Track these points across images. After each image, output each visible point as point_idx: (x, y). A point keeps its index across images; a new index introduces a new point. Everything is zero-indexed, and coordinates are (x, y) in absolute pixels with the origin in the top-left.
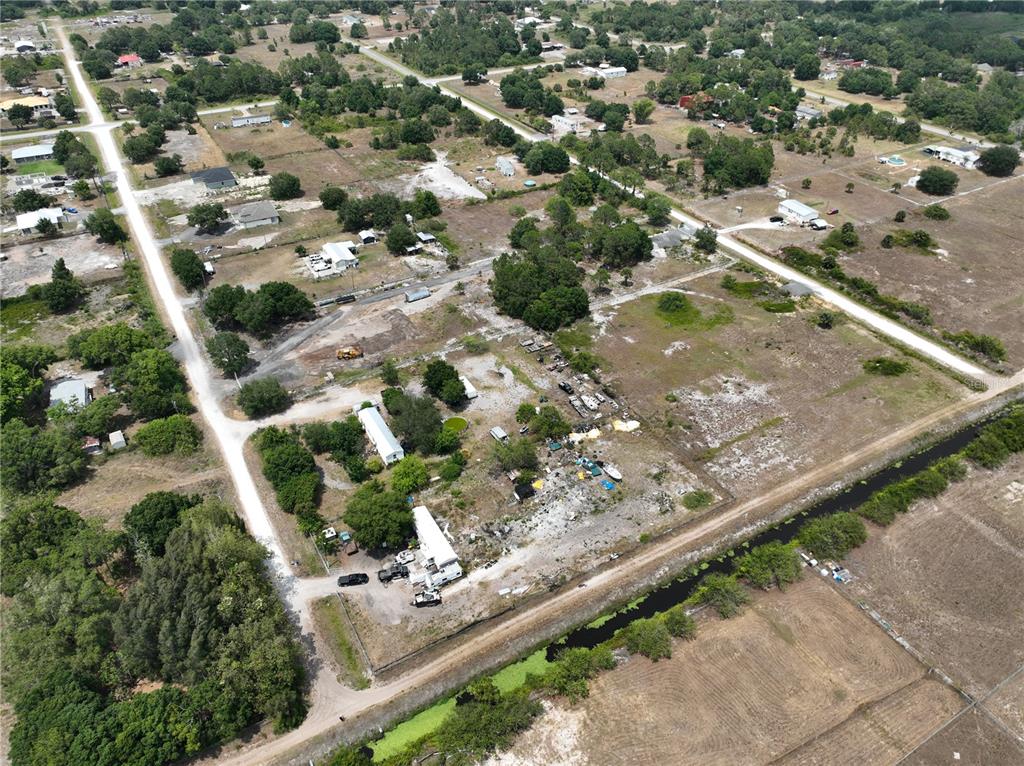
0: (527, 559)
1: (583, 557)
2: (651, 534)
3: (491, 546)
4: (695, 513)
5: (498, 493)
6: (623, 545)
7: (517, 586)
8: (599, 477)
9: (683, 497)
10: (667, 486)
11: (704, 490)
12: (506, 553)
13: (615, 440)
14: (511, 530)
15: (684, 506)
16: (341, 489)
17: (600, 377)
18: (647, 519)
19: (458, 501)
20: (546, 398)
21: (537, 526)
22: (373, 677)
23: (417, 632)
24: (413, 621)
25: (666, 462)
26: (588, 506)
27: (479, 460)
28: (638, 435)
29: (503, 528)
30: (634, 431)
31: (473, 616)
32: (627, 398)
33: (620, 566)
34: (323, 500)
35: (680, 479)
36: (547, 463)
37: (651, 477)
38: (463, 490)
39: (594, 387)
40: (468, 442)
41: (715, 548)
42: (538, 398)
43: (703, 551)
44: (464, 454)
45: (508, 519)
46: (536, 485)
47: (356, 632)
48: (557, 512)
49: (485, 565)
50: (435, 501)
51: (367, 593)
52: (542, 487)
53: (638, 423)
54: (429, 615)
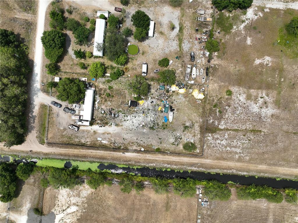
0: (115, 132)
1: (132, 143)
2: (161, 149)
3: (107, 119)
4: (184, 151)
5: (125, 97)
6: (149, 147)
7: (104, 140)
8: (166, 113)
9: (186, 142)
10: (185, 134)
11: (196, 144)
12: (110, 125)
13: (187, 99)
14: (118, 116)
15: (183, 146)
16: (72, 57)
17: (213, 58)
18: (166, 143)
19: (109, 92)
20: (180, 57)
21: (128, 121)
22: (46, 142)
23: (66, 136)
24: (67, 131)
25: (195, 123)
26: (151, 124)
27: (129, 76)
28: (198, 103)
29: (116, 114)
30: (198, 99)
31: (85, 141)
32: (212, 79)
33: (141, 154)
34: (64, 59)
35: (193, 134)
36: (152, 94)
37: (184, 126)
38: (114, 87)
39: (205, 63)
40: (132, 62)
41: (177, 167)
42: (177, 55)
43: (172, 166)
44: (126, 69)
45: (120, 111)
46: (141, 102)
47: (48, 124)
48: (139, 119)
49: (100, 125)
50: (101, 86)
51: (59, 111)
52: (142, 105)
53: (204, 97)
54: (72, 133)
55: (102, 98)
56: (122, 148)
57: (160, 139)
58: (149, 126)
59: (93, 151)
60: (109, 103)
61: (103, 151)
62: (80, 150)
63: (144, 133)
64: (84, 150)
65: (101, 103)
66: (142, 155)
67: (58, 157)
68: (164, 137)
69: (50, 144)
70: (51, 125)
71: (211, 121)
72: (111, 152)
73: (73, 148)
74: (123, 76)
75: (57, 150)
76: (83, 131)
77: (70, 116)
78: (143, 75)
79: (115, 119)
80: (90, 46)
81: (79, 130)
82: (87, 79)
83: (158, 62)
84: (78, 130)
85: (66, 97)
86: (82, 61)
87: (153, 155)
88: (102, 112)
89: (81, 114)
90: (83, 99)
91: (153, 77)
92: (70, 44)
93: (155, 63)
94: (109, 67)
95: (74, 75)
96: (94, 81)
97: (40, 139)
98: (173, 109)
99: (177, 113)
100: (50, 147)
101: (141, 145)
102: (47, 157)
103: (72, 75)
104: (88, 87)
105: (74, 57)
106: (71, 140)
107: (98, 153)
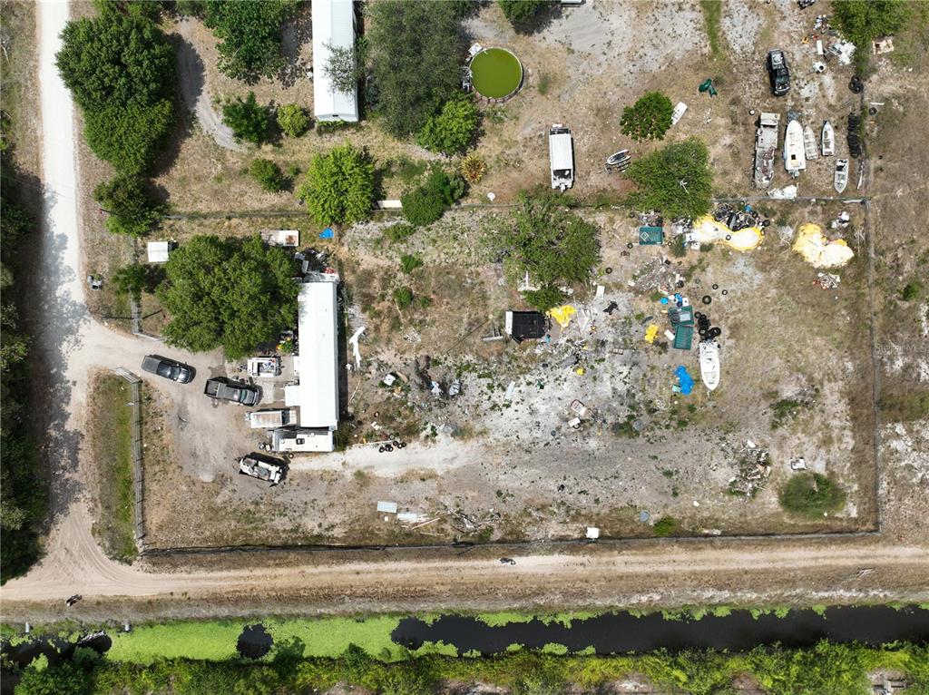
0: (453, 467)
1: (542, 508)
2: (680, 522)
3: (412, 408)
4: (786, 519)
5: (484, 298)
6: (621, 520)
7: (410, 507)
8: (681, 351)
9: (790, 477)
10: (784, 438)
11: (841, 481)
12: (427, 436)
13: (774, 274)
14: (461, 393)
15: (780, 494)
16: (218, 141)
17: (874, 70)
18: (697, 489)
19: (406, 284)
20: (718, 81)
21: (508, 406)
22: (141, 550)
23: (229, 510)
24: (230, 487)
25: (826, 382)
26: (619, 407)
27: (491, 196)
28: (827, 285)
29: (451, 381)
30: (826, 271)
31: (320, 525)
32: (881, 170)
33: (587, 557)
34: (181, 155)
35: (820, 434)
36: (609, 271)
37: (772, 401)
38: (426, 260)
39: (840, 98)
40: (496, 134)
41: (764, 596)
42: (702, 74)
43: (739, 594)
44: (474, 165)
45: (469, 367)
46: (559, 314)
47: (143, 465)
48: (558, 394)
49: (382, 443)
50: (368, 260)
51: (183, 399)
52: (566, 325)
53: (849, 254)
54: (257, 491)
55: (378, 314)
56: (497, 535)
57: (668, 474)
58: (610, 419)
59: (362, 566)
60: (412, 334)
61: (409, 559)
62: (303, 568)
63: (590, 458)
64: (321, 569)
65: (376, 340)
66: (594, 560)
67: (204, 612)
68: (689, 461)
69: (162, 557)
70: (157, 468)
71: (899, 364)
72: (449, 563)
73: (271, 562)
74: (464, 203)
75: (197, 579)
76: (308, 478)
77: (239, 418)
78: (554, 185)
79: (451, 408)
80: (293, 83)
81: (289, 476)
82: (295, 233)
83: (617, 117)
84: (283, 477)
85: (208, 328)
86: (266, 153)
87: (646, 555)
88: (386, 382)
89: (288, 404)
90: (288, 328)
91: (605, 190)
92: (200, 82)
93: (605, 125)
94: (393, 169)
95: (234, 221)
96: (330, 241)
97: (112, 540)
98: (710, 328)
99: (736, 346)
100: (160, 572)
101: (583, 512)
102: (151, 617)
103: (226, 224)
104: (305, 270)
105: (224, 140)
106: (256, 528)
107: (389, 571)
